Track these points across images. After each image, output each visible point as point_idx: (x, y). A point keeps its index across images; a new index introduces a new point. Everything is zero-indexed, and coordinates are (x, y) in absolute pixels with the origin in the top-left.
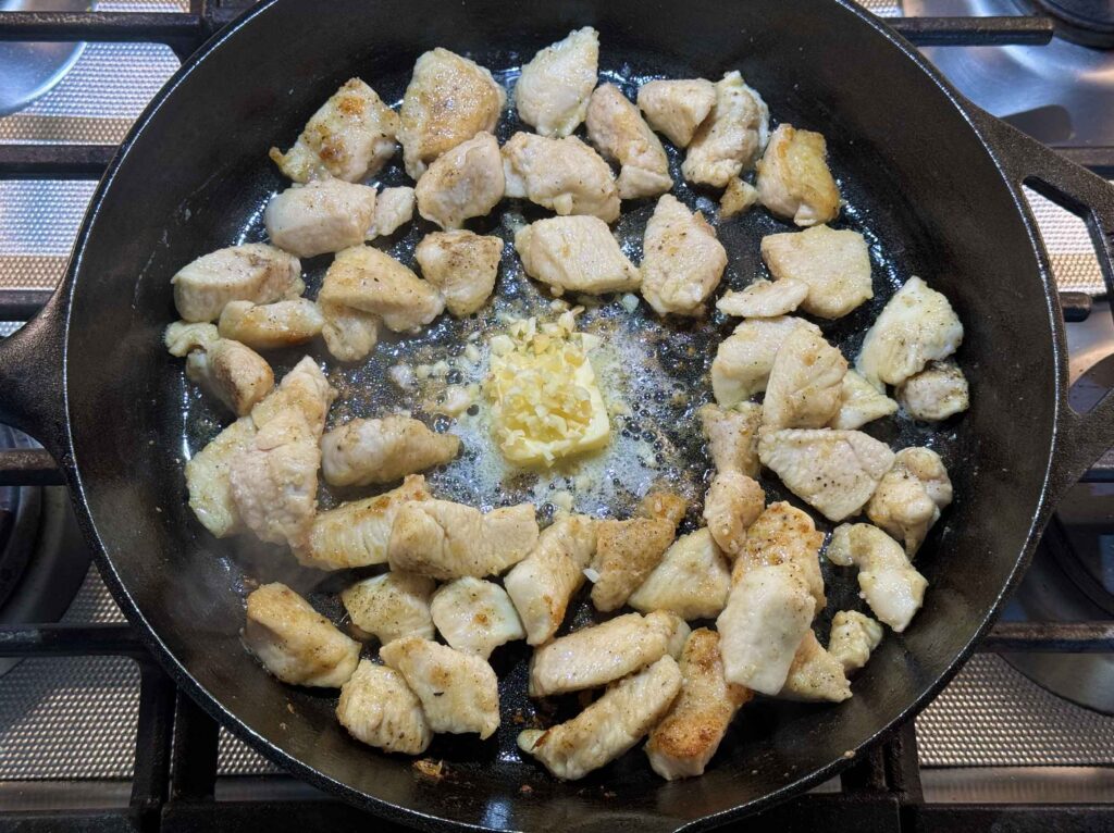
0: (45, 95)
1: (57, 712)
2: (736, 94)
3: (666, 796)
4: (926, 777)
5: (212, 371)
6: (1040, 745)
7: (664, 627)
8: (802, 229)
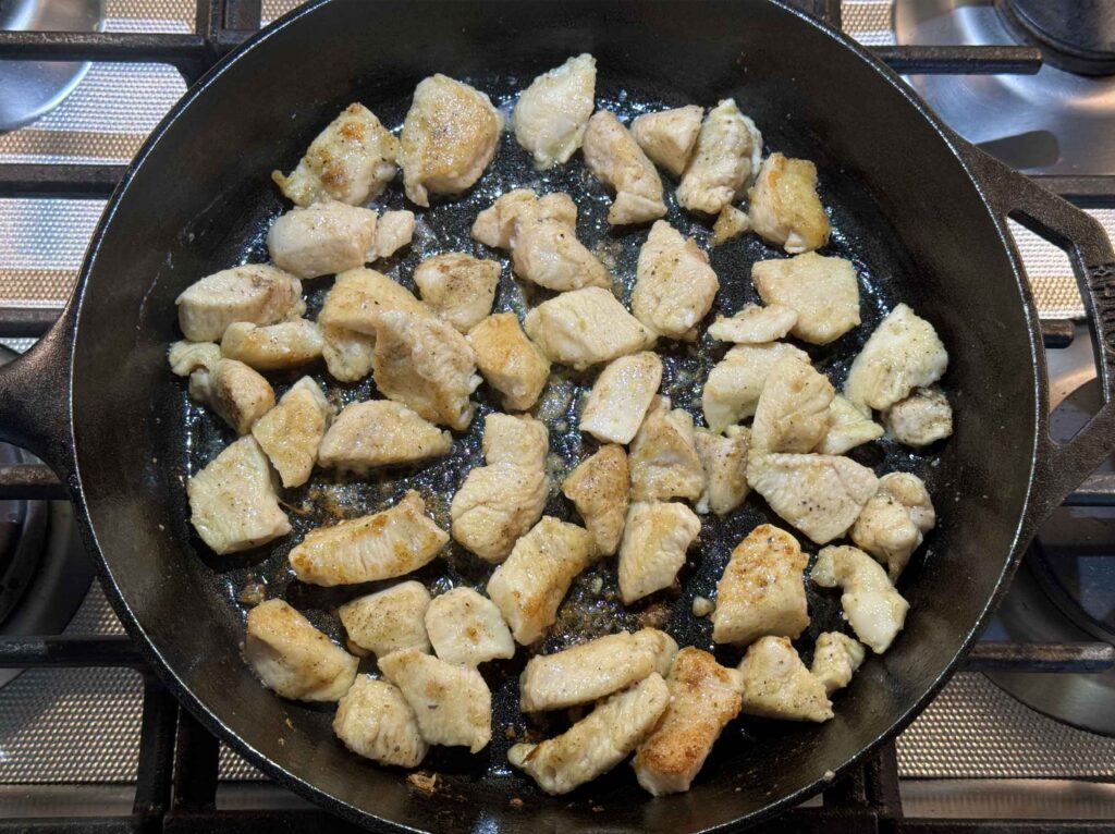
0: (54, 110)
1: (62, 718)
2: (730, 122)
3: (652, 812)
4: (905, 788)
5: (214, 391)
6: (1017, 758)
7: (652, 644)
8: (792, 255)
